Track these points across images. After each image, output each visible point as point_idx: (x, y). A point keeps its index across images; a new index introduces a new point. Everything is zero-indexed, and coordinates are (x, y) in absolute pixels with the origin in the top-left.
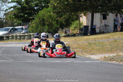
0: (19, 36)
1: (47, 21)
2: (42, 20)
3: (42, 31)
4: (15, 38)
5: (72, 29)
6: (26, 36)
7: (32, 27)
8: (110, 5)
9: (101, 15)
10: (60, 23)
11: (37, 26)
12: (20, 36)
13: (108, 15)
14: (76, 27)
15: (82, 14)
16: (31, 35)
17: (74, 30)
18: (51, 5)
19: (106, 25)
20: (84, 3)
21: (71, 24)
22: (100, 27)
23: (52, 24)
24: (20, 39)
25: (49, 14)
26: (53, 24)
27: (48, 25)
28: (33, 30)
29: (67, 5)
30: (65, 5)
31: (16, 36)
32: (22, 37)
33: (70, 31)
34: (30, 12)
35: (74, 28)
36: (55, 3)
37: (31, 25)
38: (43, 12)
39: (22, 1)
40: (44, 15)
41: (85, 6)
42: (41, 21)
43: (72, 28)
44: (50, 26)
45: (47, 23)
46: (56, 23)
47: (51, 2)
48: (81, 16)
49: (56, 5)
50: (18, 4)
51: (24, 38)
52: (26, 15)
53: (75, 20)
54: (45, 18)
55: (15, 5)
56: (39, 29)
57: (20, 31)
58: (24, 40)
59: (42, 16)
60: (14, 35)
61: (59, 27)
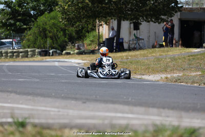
0: (11, 52)
1: (49, 32)
2: (43, 30)
3: (42, 46)
4: (5, 56)
5: (87, 44)
6: (21, 52)
7: (29, 40)
8: (144, 9)
9: (131, 23)
10: (69, 35)
11: (36, 39)
12: (13, 53)
13: (141, 24)
14: (92, 41)
15: (103, 23)
16: (27, 50)
17: (90, 45)
18: (59, 8)
19: (139, 38)
20: (107, 6)
21: (85, 36)
22: (130, 41)
23: (57, 35)
24: (12, 57)
25: (53, 21)
26: (59, 36)
27: (51, 38)
28: (30, 45)
29: (83, 8)
30: (79, 8)
31: (7, 53)
32: (15, 54)
33: (85, 46)
34: (24, 18)
35: (90, 42)
36: (66, 6)
37: (27, 37)
38: (44, 19)
39: (12, 2)
40: (46, 23)
41: (108, 10)
42: (41, 32)
43: (87, 41)
44: (54, 39)
45: (51, 34)
46: (63, 35)
47: (60, 3)
48: (101, 25)
49: (66, 7)
50: (6, 7)
51: (18, 56)
52: (18, 23)
53: (91, 31)
54: (48, 27)
55: (2, 8)
56: (38, 43)
57: (9, 46)
58: (18, 59)
59: (43, 24)
60: (3, 51)
61: (67, 40)
